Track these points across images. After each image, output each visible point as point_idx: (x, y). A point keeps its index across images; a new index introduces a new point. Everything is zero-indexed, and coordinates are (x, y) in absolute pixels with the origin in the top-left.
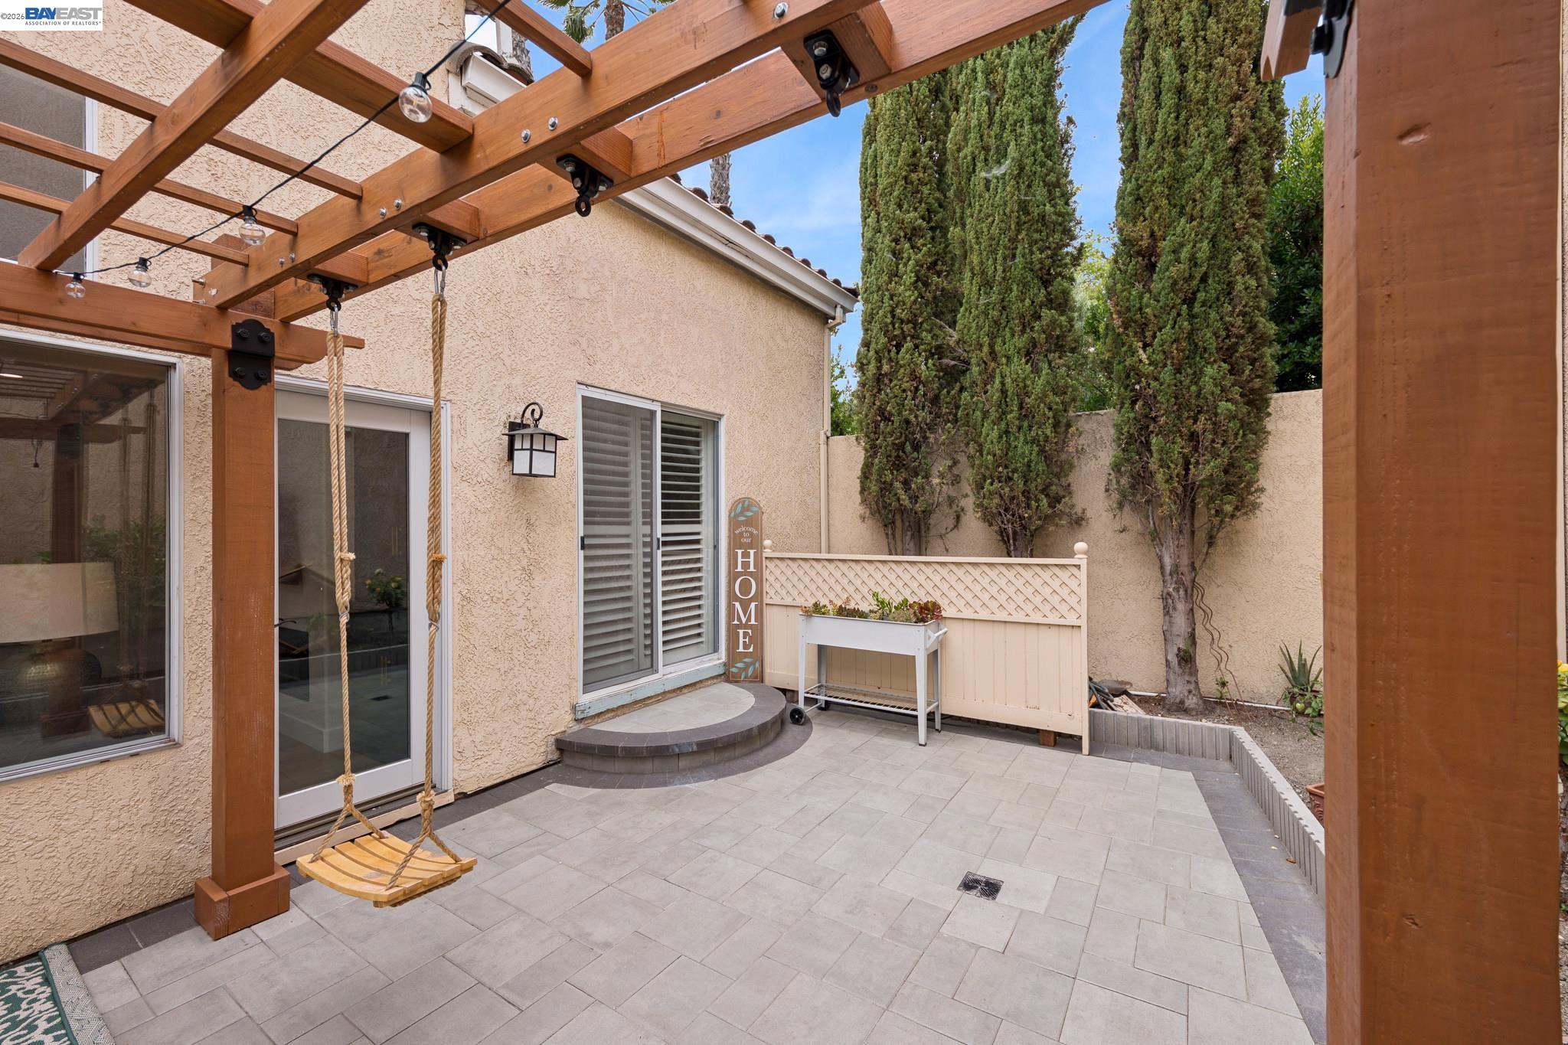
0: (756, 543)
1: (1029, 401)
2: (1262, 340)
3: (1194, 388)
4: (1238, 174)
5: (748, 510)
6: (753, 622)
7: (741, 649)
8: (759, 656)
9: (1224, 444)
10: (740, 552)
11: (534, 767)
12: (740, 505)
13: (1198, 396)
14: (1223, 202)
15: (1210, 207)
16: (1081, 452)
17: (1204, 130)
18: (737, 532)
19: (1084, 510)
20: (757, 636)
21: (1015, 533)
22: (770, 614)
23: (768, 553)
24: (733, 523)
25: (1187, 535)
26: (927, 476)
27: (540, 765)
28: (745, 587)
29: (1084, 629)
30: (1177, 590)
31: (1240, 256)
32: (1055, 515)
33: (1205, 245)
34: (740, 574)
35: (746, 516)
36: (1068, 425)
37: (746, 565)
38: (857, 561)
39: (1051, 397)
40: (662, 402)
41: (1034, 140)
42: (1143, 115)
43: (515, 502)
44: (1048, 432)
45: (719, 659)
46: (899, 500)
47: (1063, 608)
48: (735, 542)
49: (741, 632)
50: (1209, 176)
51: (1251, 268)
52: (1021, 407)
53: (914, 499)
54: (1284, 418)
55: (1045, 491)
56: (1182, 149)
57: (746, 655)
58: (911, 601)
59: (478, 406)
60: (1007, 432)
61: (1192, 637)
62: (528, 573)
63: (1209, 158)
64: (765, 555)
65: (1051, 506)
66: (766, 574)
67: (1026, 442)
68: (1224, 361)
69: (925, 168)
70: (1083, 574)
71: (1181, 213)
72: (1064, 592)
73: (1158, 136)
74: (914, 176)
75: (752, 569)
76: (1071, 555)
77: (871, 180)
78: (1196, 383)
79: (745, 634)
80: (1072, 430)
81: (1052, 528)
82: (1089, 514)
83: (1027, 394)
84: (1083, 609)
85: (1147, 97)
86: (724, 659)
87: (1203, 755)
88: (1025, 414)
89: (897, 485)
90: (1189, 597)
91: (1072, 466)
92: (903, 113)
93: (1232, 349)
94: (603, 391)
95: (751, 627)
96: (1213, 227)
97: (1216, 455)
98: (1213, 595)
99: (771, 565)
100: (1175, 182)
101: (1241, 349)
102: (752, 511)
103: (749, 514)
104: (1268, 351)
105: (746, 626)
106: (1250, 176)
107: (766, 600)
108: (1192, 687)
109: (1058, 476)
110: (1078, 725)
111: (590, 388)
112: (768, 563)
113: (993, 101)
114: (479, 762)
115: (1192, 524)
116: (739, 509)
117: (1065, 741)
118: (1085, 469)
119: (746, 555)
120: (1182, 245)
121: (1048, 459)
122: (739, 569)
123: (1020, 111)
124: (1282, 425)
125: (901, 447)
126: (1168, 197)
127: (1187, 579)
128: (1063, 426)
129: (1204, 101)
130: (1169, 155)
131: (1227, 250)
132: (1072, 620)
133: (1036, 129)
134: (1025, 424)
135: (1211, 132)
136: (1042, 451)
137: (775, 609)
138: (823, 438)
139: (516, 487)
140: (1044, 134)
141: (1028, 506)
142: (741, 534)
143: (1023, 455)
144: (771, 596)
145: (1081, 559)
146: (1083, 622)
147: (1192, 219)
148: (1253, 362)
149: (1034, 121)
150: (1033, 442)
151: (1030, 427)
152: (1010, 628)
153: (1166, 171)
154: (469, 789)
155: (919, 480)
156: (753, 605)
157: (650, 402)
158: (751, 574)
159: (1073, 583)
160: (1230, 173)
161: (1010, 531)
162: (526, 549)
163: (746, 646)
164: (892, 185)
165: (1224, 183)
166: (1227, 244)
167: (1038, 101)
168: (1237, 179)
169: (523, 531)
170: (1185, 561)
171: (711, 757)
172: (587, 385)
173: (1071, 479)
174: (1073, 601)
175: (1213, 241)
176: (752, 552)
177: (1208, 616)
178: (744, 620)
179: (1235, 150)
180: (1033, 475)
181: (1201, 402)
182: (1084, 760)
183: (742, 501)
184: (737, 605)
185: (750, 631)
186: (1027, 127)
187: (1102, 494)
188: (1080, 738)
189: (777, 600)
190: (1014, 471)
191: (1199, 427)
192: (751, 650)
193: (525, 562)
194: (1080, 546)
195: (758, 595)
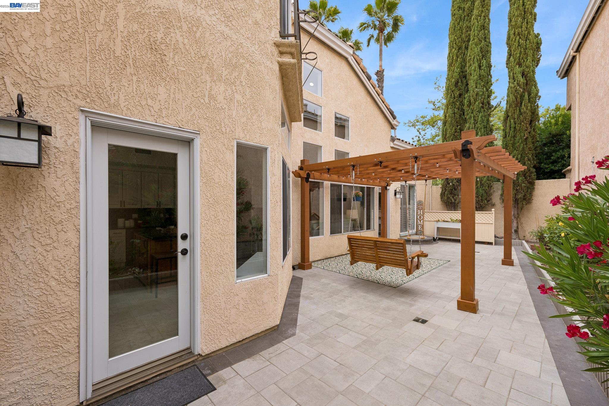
0: (423, 209)
1: (483, 182)
2: (532, 173)
3: (517, 181)
4: (526, 143)
6: (422, 224)
8: (423, 230)
9: (523, 191)
13: (518, 183)
14: (523, 148)
15: (520, 149)
16: (494, 191)
17: (519, 135)
19: (495, 203)
20: (423, 227)
21: (479, 207)
22: (424, 222)
23: (426, 211)
24: (418, 205)
25: (516, 208)
26: (458, 195)
28: (420, 217)
29: (494, 224)
30: (514, 218)
31: (527, 158)
32: (488, 204)
33: (520, 156)
34: (419, 215)
36: (491, 187)
37: (420, 213)
38: (446, 212)
39: (487, 181)
41: (484, 132)
42: (507, 131)
43: (395, 202)
44: (487, 188)
46: (451, 201)
47: (490, 220)
48: (418, 209)
50: (521, 144)
51: (529, 160)
52: (481, 183)
53: (455, 200)
54: (539, 185)
55: (486, 199)
56: (515, 138)
57: (420, 230)
58: (458, 219)
60: (478, 188)
61: (518, 227)
63: (520, 141)
64: (424, 211)
65: (487, 202)
66: (424, 215)
67: (482, 190)
68: (524, 176)
69: (458, 132)
70: (494, 215)
71: (515, 150)
72: (490, 218)
73: (510, 136)
74: (456, 134)
75: (422, 214)
76: (491, 211)
77: (445, 134)
78: (518, 180)
79: (420, 226)
80: (492, 188)
81: (487, 206)
82: (496, 204)
83: (482, 181)
84: (494, 220)
85: (508, 128)
86: (415, 231)
87: (517, 245)
88: (482, 185)
89: (451, 197)
90: (517, 219)
91: (492, 194)
92: (453, 121)
93: (526, 174)
96: (521, 153)
97: (521, 193)
98: (523, 220)
99: (426, 213)
100: (514, 144)
101: (527, 174)
103: (421, 203)
104: (533, 174)
105: (420, 225)
106: (529, 144)
107: (425, 220)
108: (517, 237)
109: (489, 196)
110: (492, 240)
113: (475, 123)
115: (518, 206)
117: (490, 244)
118: (495, 195)
119: (420, 211)
120: (515, 155)
121: (487, 193)
123: (482, 126)
124: (539, 187)
125: (452, 190)
126: (512, 147)
127: (516, 216)
128: (490, 187)
129: (520, 130)
130: (512, 139)
131: (524, 157)
132: (491, 222)
133: (485, 129)
134: (482, 186)
135: (521, 135)
136: (485, 192)
137: (427, 222)
138: (430, 186)
139: (395, 200)
140: (486, 130)
141: (482, 202)
142: (419, 207)
143: (481, 193)
144: (425, 219)
145: (493, 212)
146: (494, 223)
147: (517, 151)
148: (530, 176)
149: (484, 128)
150: (483, 190)
151: (483, 187)
152: (479, 224)
153: (512, 142)
155: (457, 196)
156: (422, 221)
159: (492, 216)
160: (525, 143)
161: (478, 207)
163: (420, 228)
164: (450, 136)
165: (524, 144)
166: (524, 155)
167: (485, 124)
168: (526, 144)
170: (516, 213)
171: (425, 243)
173: (492, 197)
174: (491, 219)
175: (521, 155)
176: (422, 211)
177: (522, 223)
179: (526, 139)
180: (483, 196)
181: (519, 184)
182: (493, 247)
183: (419, 201)
184: (419, 221)
186: (483, 130)
187: (499, 200)
188: (492, 243)
189: (427, 220)
190: (479, 195)
191: (518, 188)
194: (493, 209)
195: (423, 219)
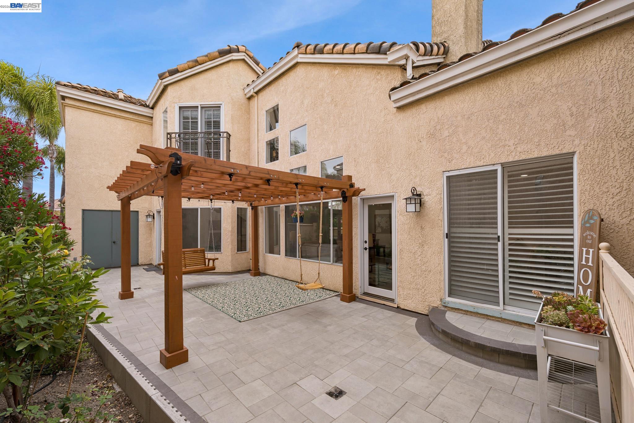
0: (594, 244)
5: (591, 219)
10: (584, 250)
11: (423, 313)
12: (587, 215)
18: (585, 235)
27: (425, 314)
28: (586, 276)
34: (583, 266)
35: (590, 224)
37: (587, 260)
40: (501, 164)
43: (417, 221)
48: (583, 242)
59: (404, 192)
62: (422, 245)
75: (590, 263)
94: (458, 171)
102: (594, 220)
103: (592, 222)
111: (450, 172)
114: (405, 301)
116: (586, 218)
119: (588, 253)
122: (584, 262)
139: (417, 216)
154: (402, 307)
156: (589, 290)
157: (492, 166)
158: (590, 267)
162: (421, 236)
169: (419, 230)
172: (449, 171)
176: (591, 251)
193: (420, 241)
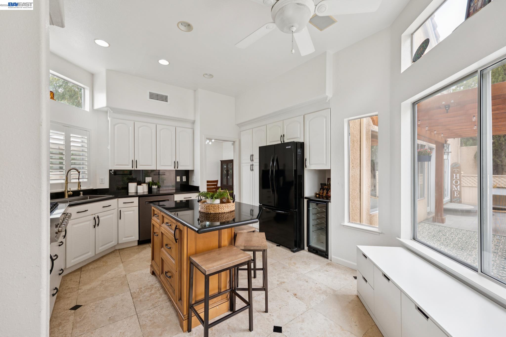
0: (459, 172)
5: (456, 165)
6: (459, 190)
7: (455, 196)
8: (460, 197)
10: (454, 174)
20: (460, 193)
22: (462, 188)
23: (462, 175)
28: (456, 182)
34: (454, 179)
37: (456, 177)
45: (448, 198)
49: (455, 192)
57: (457, 197)
64: (461, 175)
66: (462, 179)
95: (458, 191)
99: (464, 178)
102: (458, 165)
107: (462, 185)
112: (463, 177)
116: (454, 165)
119: (456, 175)
142: (455, 170)
144: (463, 184)
156: (459, 186)
158: (458, 179)
163: (457, 195)
176: (458, 175)
178: (456, 189)
183: (455, 163)
184: (454, 186)
185: (458, 192)
189: (465, 185)
192: (459, 196)
195: (460, 184)
